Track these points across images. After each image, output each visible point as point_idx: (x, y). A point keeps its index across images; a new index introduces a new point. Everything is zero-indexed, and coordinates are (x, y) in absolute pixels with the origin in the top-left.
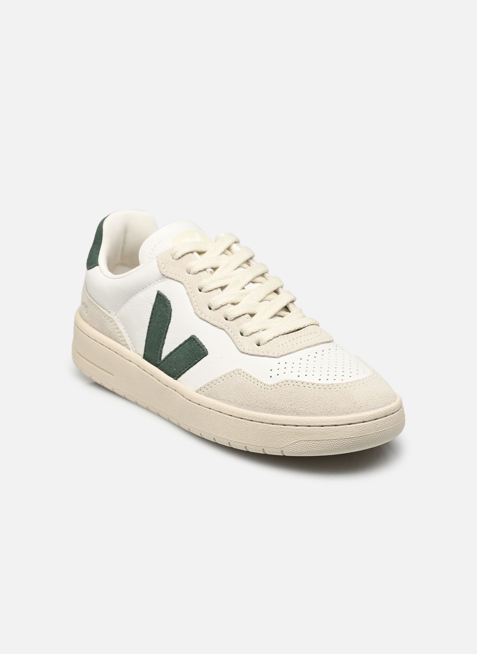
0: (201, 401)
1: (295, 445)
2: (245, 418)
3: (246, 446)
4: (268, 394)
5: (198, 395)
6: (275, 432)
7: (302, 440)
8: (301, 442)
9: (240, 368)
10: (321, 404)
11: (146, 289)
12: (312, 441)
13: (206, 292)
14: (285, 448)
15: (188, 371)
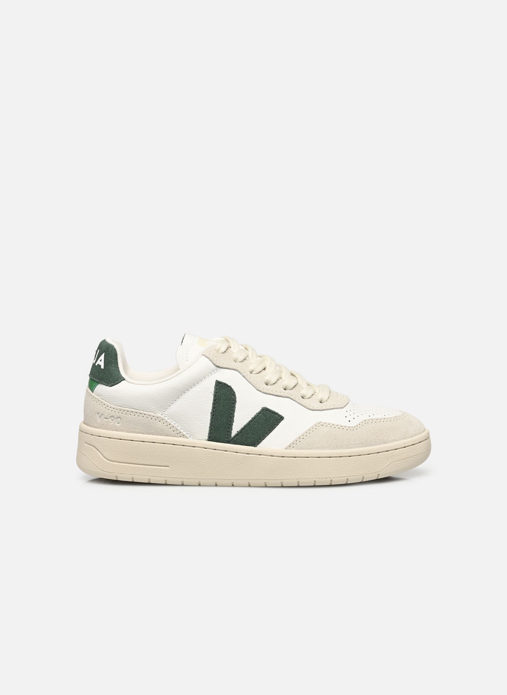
0: (297, 454)
1: (388, 467)
2: (345, 455)
3: (348, 478)
4: (356, 433)
5: (288, 451)
6: (372, 460)
7: (393, 461)
8: (393, 463)
9: (320, 421)
10: (398, 431)
11: (201, 382)
12: (400, 460)
13: (257, 373)
14: (381, 471)
15: (268, 436)
